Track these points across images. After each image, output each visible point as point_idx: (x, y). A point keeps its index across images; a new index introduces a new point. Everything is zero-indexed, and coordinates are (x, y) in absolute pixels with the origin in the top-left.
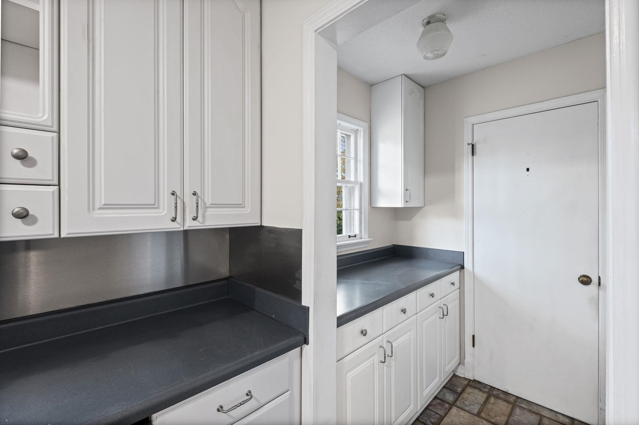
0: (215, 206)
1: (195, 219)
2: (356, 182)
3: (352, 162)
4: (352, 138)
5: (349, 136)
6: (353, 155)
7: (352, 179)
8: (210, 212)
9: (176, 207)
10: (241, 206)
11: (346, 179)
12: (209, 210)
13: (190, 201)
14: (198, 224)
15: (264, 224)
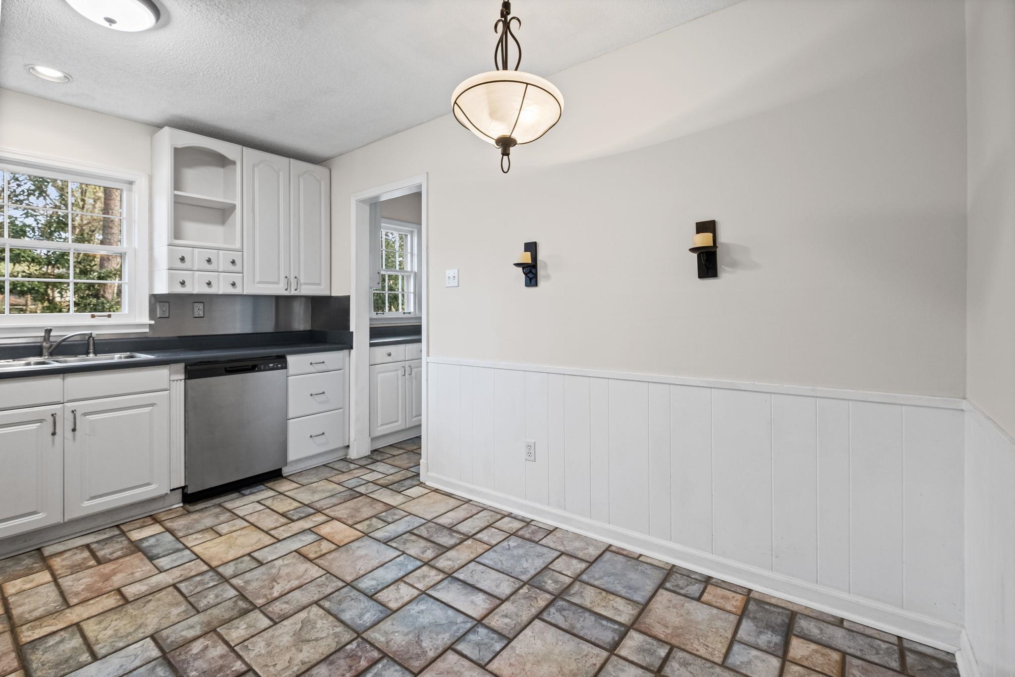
0: (305, 284)
1: (296, 290)
2: (412, 271)
3: (409, 255)
4: (409, 237)
5: (406, 236)
6: (409, 251)
7: (409, 269)
8: (303, 287)
9: (288, 284)
10: (319, 284)
11: (405, 270)
12: (303, 286)
13: (293, 281)
14: (297, 293)
15: (332, 295)
